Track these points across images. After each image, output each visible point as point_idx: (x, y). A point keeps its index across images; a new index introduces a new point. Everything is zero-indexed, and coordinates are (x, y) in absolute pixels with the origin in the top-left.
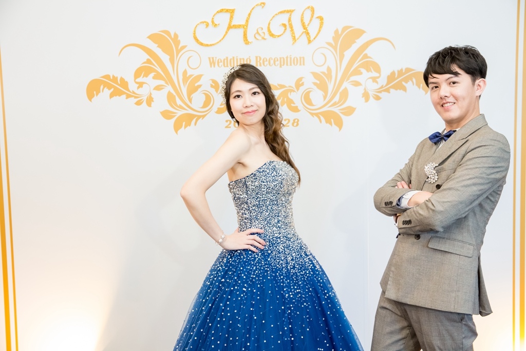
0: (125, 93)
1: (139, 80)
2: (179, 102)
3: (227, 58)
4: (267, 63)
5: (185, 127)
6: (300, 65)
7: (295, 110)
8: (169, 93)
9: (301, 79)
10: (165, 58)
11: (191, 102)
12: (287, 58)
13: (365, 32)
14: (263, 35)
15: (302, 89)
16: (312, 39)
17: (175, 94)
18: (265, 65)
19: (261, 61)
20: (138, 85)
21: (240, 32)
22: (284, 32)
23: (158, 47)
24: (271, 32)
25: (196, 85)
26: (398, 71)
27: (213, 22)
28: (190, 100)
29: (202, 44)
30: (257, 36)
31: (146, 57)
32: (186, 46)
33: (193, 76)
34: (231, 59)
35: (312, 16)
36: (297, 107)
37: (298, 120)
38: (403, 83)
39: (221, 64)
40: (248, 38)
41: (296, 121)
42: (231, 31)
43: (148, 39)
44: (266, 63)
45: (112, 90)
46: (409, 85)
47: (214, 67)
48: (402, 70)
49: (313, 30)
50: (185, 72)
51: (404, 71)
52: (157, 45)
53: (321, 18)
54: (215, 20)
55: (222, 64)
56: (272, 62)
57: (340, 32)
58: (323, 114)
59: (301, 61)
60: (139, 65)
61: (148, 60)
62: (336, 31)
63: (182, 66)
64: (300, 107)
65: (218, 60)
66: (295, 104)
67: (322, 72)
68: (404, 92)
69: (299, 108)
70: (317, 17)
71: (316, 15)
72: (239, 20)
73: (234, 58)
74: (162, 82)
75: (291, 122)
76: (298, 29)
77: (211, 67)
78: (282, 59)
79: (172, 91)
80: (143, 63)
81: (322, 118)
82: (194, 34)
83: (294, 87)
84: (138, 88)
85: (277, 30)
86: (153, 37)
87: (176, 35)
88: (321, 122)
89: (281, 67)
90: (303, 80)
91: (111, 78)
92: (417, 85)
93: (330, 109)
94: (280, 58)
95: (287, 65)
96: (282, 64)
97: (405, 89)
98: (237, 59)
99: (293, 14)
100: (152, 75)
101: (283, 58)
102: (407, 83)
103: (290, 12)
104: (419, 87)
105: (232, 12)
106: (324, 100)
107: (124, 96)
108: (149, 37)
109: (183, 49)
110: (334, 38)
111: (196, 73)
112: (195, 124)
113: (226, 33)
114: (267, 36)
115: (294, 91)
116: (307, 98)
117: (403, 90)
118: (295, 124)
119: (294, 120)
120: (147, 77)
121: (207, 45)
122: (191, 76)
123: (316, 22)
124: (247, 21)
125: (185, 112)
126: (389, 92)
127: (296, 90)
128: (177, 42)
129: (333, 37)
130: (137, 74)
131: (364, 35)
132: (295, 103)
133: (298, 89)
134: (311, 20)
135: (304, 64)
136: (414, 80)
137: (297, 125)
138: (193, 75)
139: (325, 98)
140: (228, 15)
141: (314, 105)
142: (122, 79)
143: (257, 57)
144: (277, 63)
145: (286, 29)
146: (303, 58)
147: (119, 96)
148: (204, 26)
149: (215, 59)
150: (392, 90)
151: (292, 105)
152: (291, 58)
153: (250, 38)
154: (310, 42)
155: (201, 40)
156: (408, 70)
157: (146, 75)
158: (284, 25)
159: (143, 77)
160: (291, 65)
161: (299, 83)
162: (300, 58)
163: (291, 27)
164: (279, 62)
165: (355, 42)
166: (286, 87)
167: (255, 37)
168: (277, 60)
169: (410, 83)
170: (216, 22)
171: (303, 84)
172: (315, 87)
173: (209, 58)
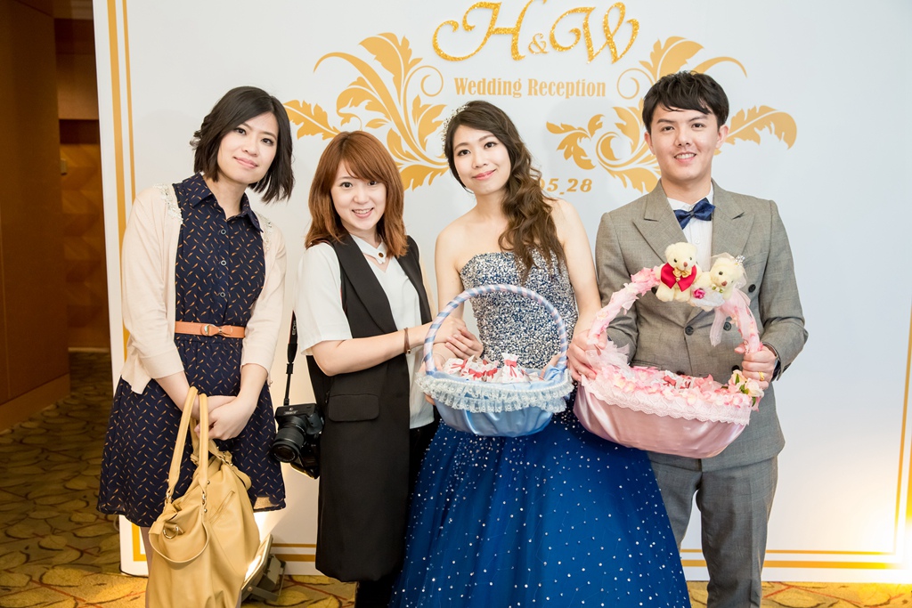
0: (321, 130)
1: (344, 110)
2: (405, 147)
3: (484, 80)
4: (547, 90)
5: (414, 188)
6: (598, 95)
7: (587, 165)
8: (391, 132)
9: (597, 117)
10: (386, 77)
11: (424, 149)
12: (578, 83)
13: (702, 47)
14: (542, 47)
15: (599, 133)
16: (619, 55)
17: (399, 134)
18: (544, 93)
19: (538, 88)
20: (342, 118)
21: (508, 39)
22: (576, 43)
23: (376, 58)
24: (555, 42)
25: (433, 121)
26: (749, 110)
27: (465, 22)
28: (424, 145)
29: (445, 57)
30: (533, 48)
31: (356, 74)
32: (419, 60)
33: (430, 108)
34: (490, 83)
35: (622, 18)
36: (590, 161)
37: (591, 182)
38: (756, 129)
39: (473, 89)
40: (519, 50)
41: (587, 182)
42: (493, 38)
43: (361, 46)
44: (544, 90)
45: (302, 124)
46: (764, 133)
47: (463, 93)
48: (755, 108)
49: (621, 41)
50: (417, 101)
51: (757, 111)
52: (375, 56)
53: (635, 24)
54: (467, 19)
55: (476, 89)
56: (554, 89)
57: (662, 47)
58: (630, 173)
59: (600, 89)
60: (345, 86)
61: (360, 79)
62: (657, 45)
63: (413, 91)
64: (595, 161)
65: (470, 83)
66: (586, 156)
67: (632, 108)
68: (756, 144)
69: (593, 163)
70: (629, 22)
71: (627, 18)
72: (506, 20)
73: (494, 80)
74: (380, 115)
75: (580, 183)
76: (598, 40)
77: (458, 93)
78: (570, 85)
79: (396, 130)
80: (353, 84)
81: (628, 180)
82: (435, 41)
83: (587, 130)
84: (343, 123)
85: (564, 39)
86: (369, 44)
87: (405, 41)
88: (625, 185)
89: (567, 97)
90: (602, 119)
91: (301, 106)
92: (776, 133)
93: (641, 166)
94: (568, 84)
95: (578, 95)
96: (570, 93)
97: (757, 139)
98: (500, 83)
99: (592, 15)
100: (365, 103)
101: (572, 83)
102: (761, 129)
103: (588, 11)
104: (780, 138)
105: (495, 7)
106: (633, 151)
107: (320, 135)
108: (363, 43)
109: (415, 64)
110: (652, 55)
111: (434, 102)
112: (430, 183)
113: (485, 39)
114: (549, 48)
115: (586, 136)
116: (606, 148)
117: (755, 141)
118: (586, 188)
119: (584, 181)
120: (356, 106)
121: (455, 59)
122: (427, 106)
123: (626, 30)
124: (520, 22)
125: (415, 163)
126: (733, 143)
127: (589, 135)
128: (406, 51)
129: (652, 53)
130: (342, 100)
131: (701, 51)
132: (587, 154)
133: (592, 134)
134: (619, 25)
135: (603, 95)
136: (772, 125)
137: (589, 189)
138: (429, 105)
139: (634, 148)
140: (488, 14)
141: (615, 159)
142: (318, 108)
143: (530, 81)
144: (561, 91)
145: (579, 39)
146: (604, 84)
147: (313, 135)
148: (450, 28)
149: (464, 81)
150: (737, 140)
151: (583, 158)
152: (584, 84)
153: (522, 50)
154: (616, 59)
155: (446, 51)
156: (764, 109)
157: (356, 104)
158: (577, 32)
159: (351, 106)
160: (583, 95)
161: (595, 123)
162: (599, 84)
163: (587, 35)
164: (565, 90)
165: (686, 62)
166: (573, 129)
167: (530, 49)
168: (563, 87)
169: (766, 129)
170: (470, 23)
171: (600, 126)
172: (619, 131)
173: (456, 80)
